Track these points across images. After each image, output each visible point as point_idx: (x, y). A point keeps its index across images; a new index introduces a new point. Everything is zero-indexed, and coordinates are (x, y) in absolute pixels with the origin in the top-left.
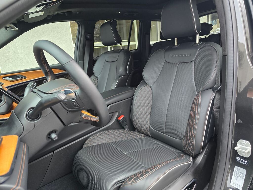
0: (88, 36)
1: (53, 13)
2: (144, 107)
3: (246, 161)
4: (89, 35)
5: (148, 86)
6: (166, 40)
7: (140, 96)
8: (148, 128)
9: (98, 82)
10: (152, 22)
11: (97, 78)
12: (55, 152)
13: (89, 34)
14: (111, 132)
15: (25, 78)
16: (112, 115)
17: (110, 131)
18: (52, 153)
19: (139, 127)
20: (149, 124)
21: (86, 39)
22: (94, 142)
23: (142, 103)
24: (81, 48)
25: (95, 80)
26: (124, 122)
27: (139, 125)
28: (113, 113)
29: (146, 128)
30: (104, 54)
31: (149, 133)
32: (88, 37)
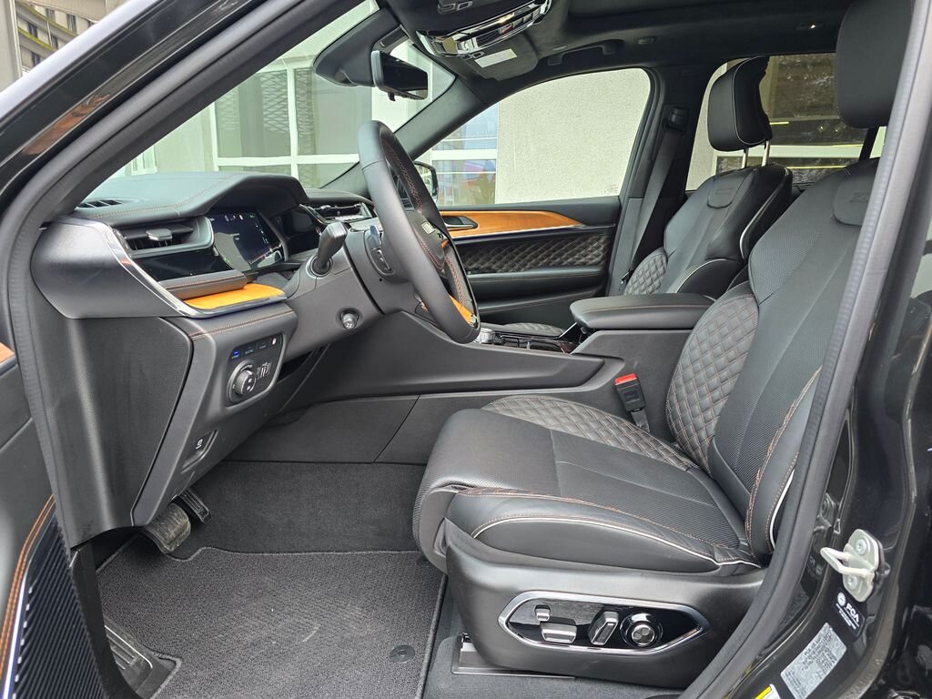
0: (674, 116)
2: (725, 373)
3: (857, 616)
4: (676, 111)
5: (750, 299)
7: (712, 327)
8: (707, 443)
9: (665, 271)
11: (667, 261)
12: (423, 397)
13: (678, 108)
14: (574, 406)
15: (476, 227)
16: (602, 365)
17: (571, 404)
18: (415, 397)
19: (689, 435)
20: (712, 432)
21: (665, 124)
22: (511, 411)
23: (723, 359)
24: (645, 156)
25: (659, 263)
26: (632, 398)
27: (691, 428)
28: (606, 359)
29: (701, 441)
31: (705, 461)
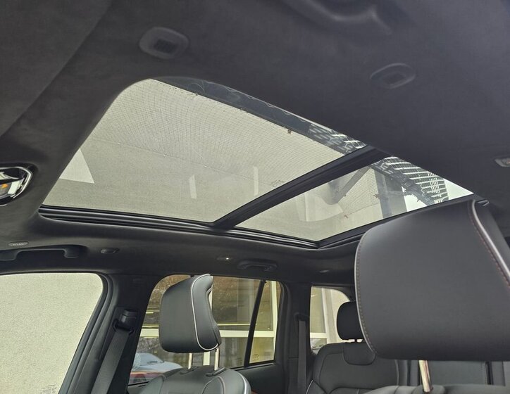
0: (125, 317)
1: (11, 245)
4: (127, 313)
6: (353, 340)
10: (314, 290)
13: (128, 310)
30: (161, 380)
32: (124, 319)
